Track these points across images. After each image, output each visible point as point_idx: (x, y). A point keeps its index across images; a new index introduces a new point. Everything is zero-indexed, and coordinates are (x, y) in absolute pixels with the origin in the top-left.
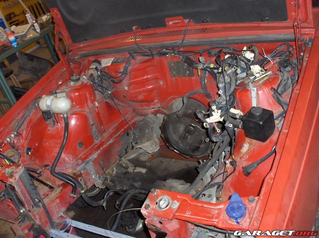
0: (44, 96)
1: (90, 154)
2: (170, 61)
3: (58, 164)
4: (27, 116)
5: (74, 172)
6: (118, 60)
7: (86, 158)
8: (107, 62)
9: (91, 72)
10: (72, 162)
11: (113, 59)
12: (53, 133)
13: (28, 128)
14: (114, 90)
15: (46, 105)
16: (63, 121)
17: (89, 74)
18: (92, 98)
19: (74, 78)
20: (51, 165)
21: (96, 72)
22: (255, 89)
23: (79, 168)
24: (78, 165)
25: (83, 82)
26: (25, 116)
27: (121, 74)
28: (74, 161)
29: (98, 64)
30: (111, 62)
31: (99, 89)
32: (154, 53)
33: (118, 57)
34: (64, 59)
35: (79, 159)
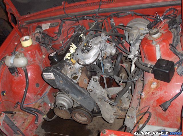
0: (7, 57)
1: (45, 90)
2: (89, 22)
6: (53, 25)
7: (42, 93)
8: (46, 26)
9: (37, 35)
10: (34, 98)
11: (50, 24)
12: (18, 81)
14: (53, 44)
15: (10, 63)
16: (24, 72)
17: (36, 37)
18: (40, 53)
20: (20, 101)
21: (40, 34)
22: (158, 45)
27: (57, 34)
28: (35, 97)
29: (40, 29)
30: (49, 26)
31: (43, 45)
32: (78, 19)
33: (54, 22)
34: (16, 27)
35: (38, 95)
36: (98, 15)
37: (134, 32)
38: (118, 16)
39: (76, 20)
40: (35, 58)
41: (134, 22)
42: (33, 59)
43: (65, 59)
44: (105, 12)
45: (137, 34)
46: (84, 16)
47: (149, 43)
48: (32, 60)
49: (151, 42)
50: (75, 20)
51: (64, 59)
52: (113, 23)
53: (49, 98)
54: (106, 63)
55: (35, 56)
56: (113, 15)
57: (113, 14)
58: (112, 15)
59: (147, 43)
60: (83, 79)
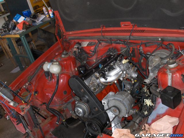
0: (46, 62)
1: (71, 98)
2: (122, 47)
3: (51, 102)
4: (36, 73)
5: (60, 108)
7: (68, 100)
8: (84, 44)
9: (75, 49)
10: (59, 102)
11: (88, 42)
13: (37, 79)
14: (87, 61)
15: (47, 68)
17: (74, 51)
18: (74, 66)
19: (65, 52)
20: (47, 103)
21: (77, 50)
22: (171, 74)
23: (63, 106)
24: (62, 104)
25: (69, 56)
26: (35, 73)
27: (92, 52)
28: (61, 102)
29: (79, 45)
30: (87, 44)
31: (79, 60)
33: (92, 42)
34: (60, 40)
35: (63, 101)
36: (129, 41)
37: (154, 60)
41: (159, 52)
45: (156, 62)
49: (165, 70)
50: (109, 43)
53: (72, 106)
54: (126, 85)
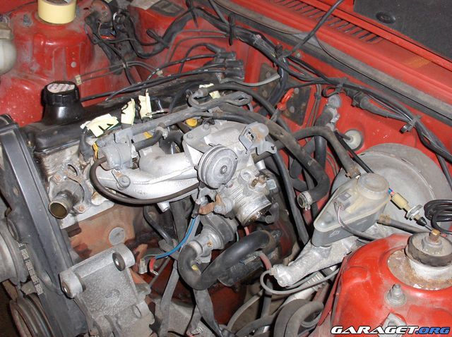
6: (165, 6)
9: (98, 7)
21: (108, 11)
30: (153, 3)
32: (237, 31)
36: (299, 55)
37: (359, 195)
38: (358, 100)
39: (228, 29)
40: (50, 68)
41: (396, 157)
42: (41, 69)
43: (86, 127)
44: (324, 60)
45: (364, 209)
46: (256, 33)
47: (377, 281)
48: (36, 68)
49: (386, 282)
50: (225, 31)
51: (82, 127)
52: (334, 112)
54: (208, 228)
55: (50, 62)
56: (344, 85)
57: (348, 83)
58: (341, 85)
59: (371, 270)
60: (113, 223)
